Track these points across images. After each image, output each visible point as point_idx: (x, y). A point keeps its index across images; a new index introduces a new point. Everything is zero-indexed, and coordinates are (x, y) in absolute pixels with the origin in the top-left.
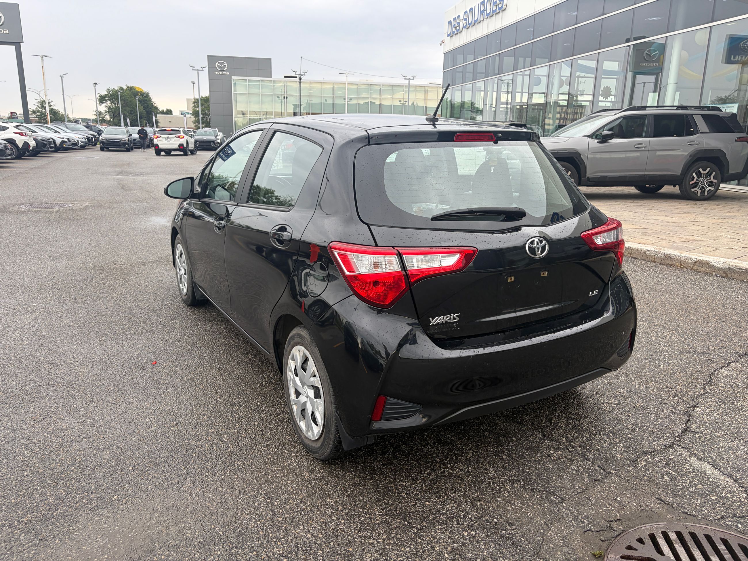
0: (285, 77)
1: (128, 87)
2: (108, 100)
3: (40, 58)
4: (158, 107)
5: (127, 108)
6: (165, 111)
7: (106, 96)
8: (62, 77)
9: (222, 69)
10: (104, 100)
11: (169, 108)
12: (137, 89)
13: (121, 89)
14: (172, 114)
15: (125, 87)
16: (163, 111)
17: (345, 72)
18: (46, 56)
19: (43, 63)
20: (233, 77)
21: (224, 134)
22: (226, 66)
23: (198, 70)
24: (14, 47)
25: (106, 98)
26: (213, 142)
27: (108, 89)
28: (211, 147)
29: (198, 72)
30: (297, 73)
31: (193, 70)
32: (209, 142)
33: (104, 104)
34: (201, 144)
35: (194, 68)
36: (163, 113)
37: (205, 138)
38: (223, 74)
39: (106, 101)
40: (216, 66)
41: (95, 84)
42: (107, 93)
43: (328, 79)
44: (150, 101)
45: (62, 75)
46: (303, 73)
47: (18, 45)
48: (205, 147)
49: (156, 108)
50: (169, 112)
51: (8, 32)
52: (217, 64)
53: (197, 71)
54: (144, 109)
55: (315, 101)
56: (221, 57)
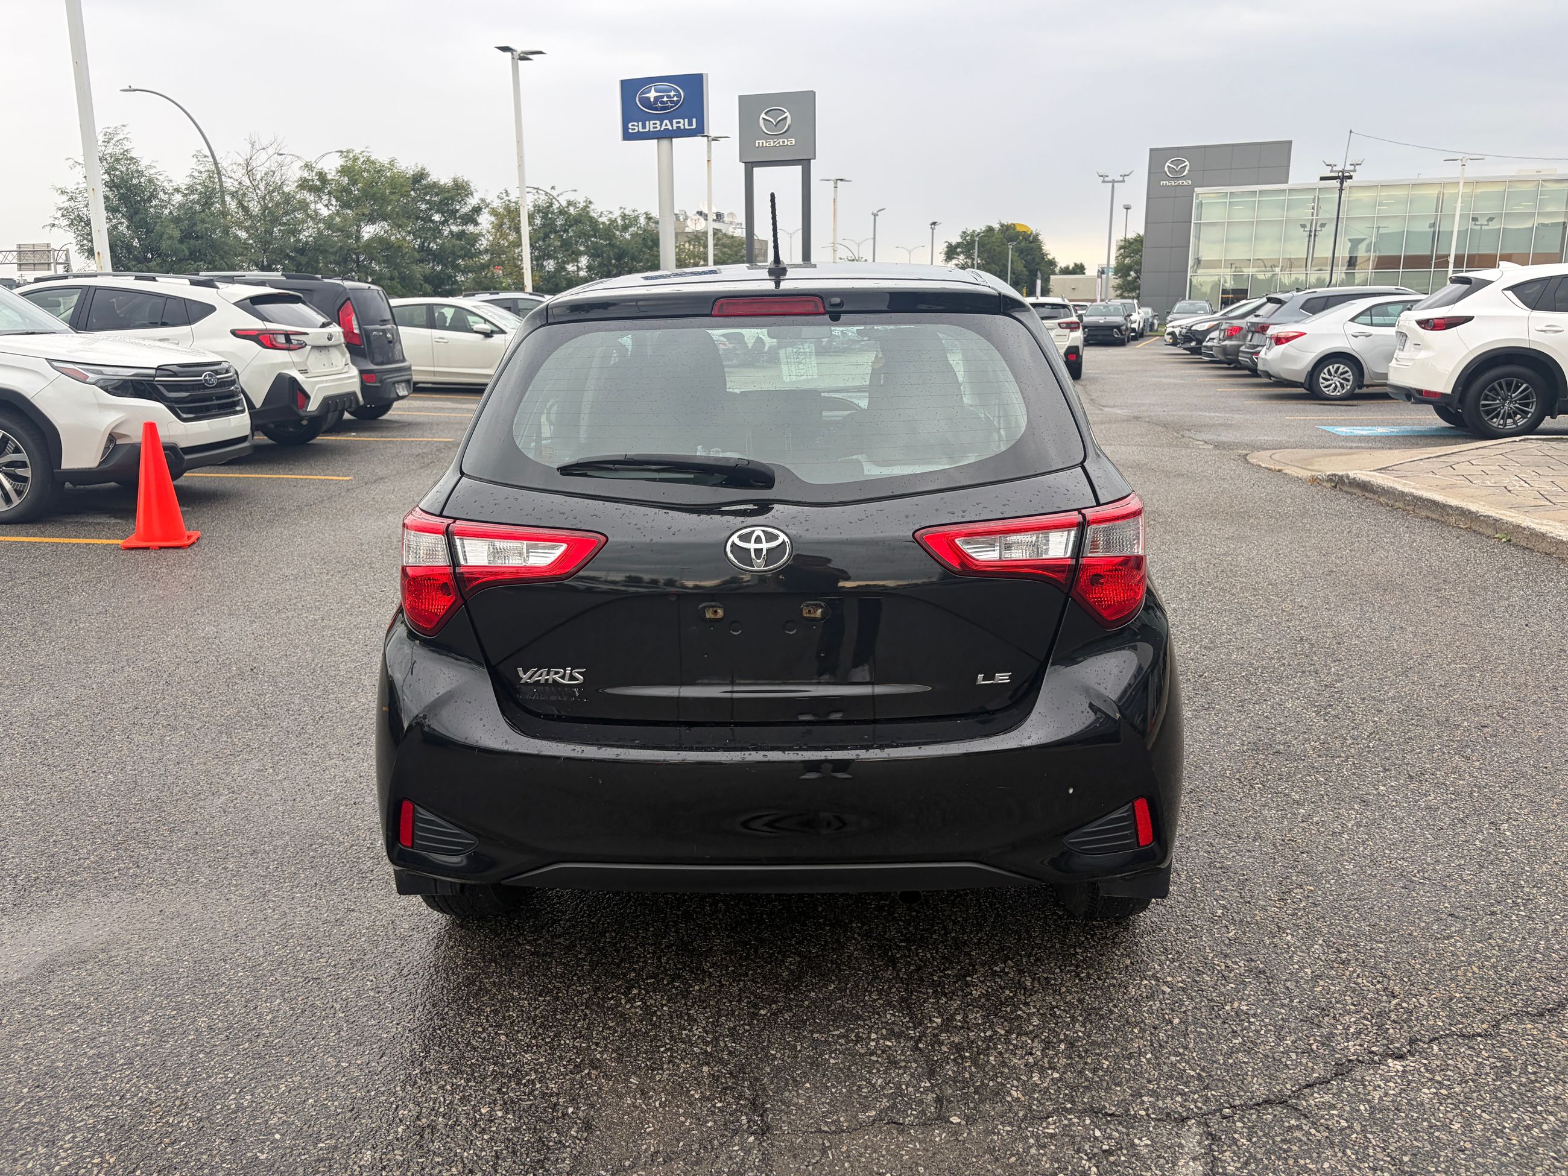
0: (1322, 179)
1: (1002, 226)
2: (961, 252)
3: (832, 184)
4: (1056, 260)
5: (993, 266)
6: (1071, 268)
7: (958, 245)
8: (875, 215)
9: (1177, 175)
10: (954, 254)
11: (1078, 262)
12: (1018, 229)
13: (990, 229)
14: (1084, 274)
15: (996, 226)
16: (1068, 268)
17: (1460, 157)
18: (841, 180)
19: (836, 192)
20: (1196, 189)
21: (1154, 310)
22: (1188, 168)
23: (1113, 182)
24: (800, 167)
25: (959, 250)
26: (1118, 327)
27: (964, 233)
28: (1111, 338)
29: (1113, 186)
30: (1335, 169)
31: (1104, 182)
32: (1110, 327)
33: (954, 261)
34: (1091, 333)
35: (1106, 179)
36: (1066, 271)
37: (1101, 320)
38: (1179, 185)
39: (958, 254)
40: (1166, 169)
41: (934, 223)
42: (960, 240)
43: (1428, 175)
44: (1040, 248)
45: (875, 212)
46: (1352, 168)
47: (806, 164)
48: (1100, 338)
49: (1052, 263)
50: (1079, 269)
51: (794, 143)
52: (1168, 164)
53: (1111, 184)
54: (1025, 267)
55: (1392, 227)
56: (1178, 148)
